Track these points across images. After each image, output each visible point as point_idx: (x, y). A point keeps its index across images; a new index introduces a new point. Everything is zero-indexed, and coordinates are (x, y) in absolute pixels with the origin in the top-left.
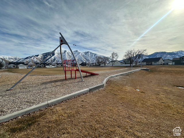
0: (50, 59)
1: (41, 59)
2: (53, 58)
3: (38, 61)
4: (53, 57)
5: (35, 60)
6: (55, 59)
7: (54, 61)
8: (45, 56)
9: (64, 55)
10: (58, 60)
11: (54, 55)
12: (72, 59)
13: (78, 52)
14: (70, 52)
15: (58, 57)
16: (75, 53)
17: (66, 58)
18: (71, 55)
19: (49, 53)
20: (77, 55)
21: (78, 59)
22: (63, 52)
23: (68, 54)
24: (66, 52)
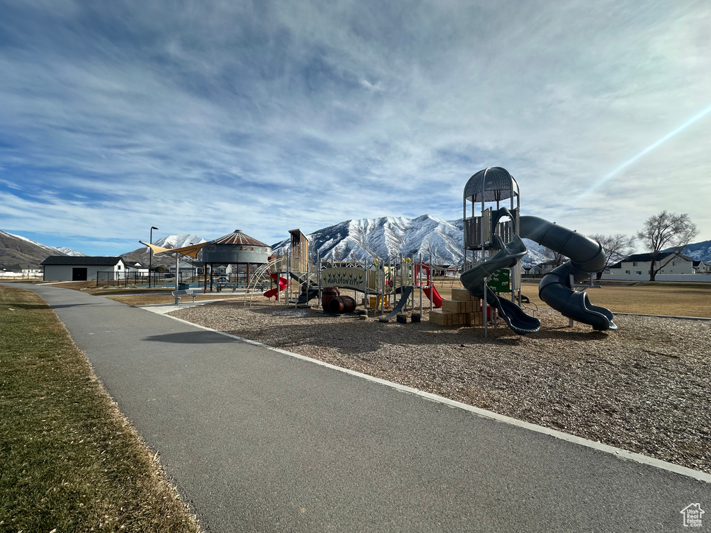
0: (333, 251)
2: (344, 247)
4: (342, 244)
6: (347, 250)
7: (345, 256)
8: (319, 239)
9: (377, 233)
10: (357, 253)
11: (348, 235)
12: (408, 249)
13: (429, 223)
14: (398, 222)
15: (359, 240)
16: (419, 227)
17: (385, 244)
18: (401, 233)
19: (332, 231)
20: (425, 233)
21: (428, 250)
22: (374, 226)
23: (392, 229)
24: (385, 225)
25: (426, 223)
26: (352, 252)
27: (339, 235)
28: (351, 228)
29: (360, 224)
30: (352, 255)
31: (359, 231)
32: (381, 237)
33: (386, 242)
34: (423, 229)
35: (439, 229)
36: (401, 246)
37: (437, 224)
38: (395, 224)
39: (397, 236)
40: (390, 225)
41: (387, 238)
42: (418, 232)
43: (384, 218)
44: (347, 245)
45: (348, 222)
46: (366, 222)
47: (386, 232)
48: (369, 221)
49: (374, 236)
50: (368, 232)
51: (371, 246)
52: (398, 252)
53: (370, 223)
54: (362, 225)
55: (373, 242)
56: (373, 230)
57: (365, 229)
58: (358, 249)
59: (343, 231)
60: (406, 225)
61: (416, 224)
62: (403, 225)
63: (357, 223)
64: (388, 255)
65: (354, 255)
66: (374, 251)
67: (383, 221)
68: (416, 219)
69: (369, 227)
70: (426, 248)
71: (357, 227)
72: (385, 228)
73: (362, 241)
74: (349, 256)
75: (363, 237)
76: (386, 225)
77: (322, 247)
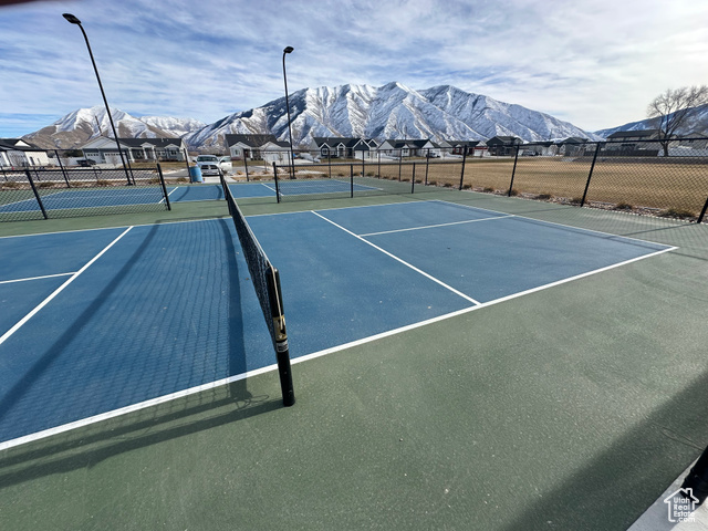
0: (291, 128)
1: (262, 125)
2: (302, 124)
4: (300, 119)
5: (244, 130)
6: (307, 127)
7: (305, 135)
8: (272, 113)
9: (340, 106)
11: (305, 109)
12: (374, 126)
13: (397, 93)
14: (362, 91)
15: (319, 115)
16: (386, 98)
17: (348, 120)
18: (366, 105)
19: (287, 102)
20: (393, 105)
21: (395, 127)
22: (335, 96)
23: (356, 100)
24: (348, 95)
25: (394, 93)
26: (312, 130)
27: (295, 108)
28: (308, 99)
29: (318, 94)
30: (312, 134)
31: (319, 103)
32: (344, 111)
33: (350, 118)
34: (390, 101)
35: (407, 100)
36: (366, 122)
37: (406, 94)
38: (359, 94)
39: (361, 110)
40: (353, 95)
41: (350, 112)
42: (385, 104)
43: (347, 86)
44: (305, 121)
45: (305, 90)
46: (326, 91)
47: (349, 104)
48: (329, 89)
49: (336, 109)
50: (329, 104)
51: (333, 122)
52: (362, 129)
53: (331, 92)
54: (321, 95)
55: (335, 118)
56: (334, 101)
57: (325, 100)
58: (318, 126)
59: (299, 103)
60: (372, 95)
61: (383, 94)
62: (368, 95)
63: (315, 92)
66: (337, 128)
67: (345, 90)
68: (383, 88)
69: (329, 98)
70: (393, 124)
71: (315, 97)
72: (348, 99)
73: (322, 116)
74: (309, 134)
75: (323, 111)
77: (277, 124)
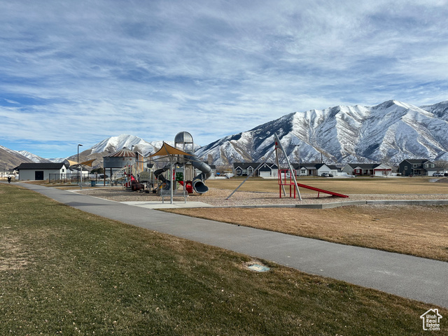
1: (248, 146)
2: (287, 144)
3: (239, 155)
4: (284, 141)
5: (231, 150)
6: (291, 147)
7: (289, 154)
8: (258, 135)
9: (328, 126)
10: (302, 150)
11: (291, 130)
12: (367, 143)
13: (395, 110)
14: (353, 111)
15: (305, 135)
16: (382, 116)
17: (336, 139)
18: (358, 124)
19: (273, 126)
20: (390, 123)
21: (393, 144)
22: (324, 118)
23: (346, 120)
25: (391, 111)
26: (296, 149)
27: (281, 130)
28: (295, 121)
29: (305, 116)
30: (296, 153)
31: (305, 125)
32: (333, 130)
33: (338, 136)
34: (386, 119)
35: (408, 117)
36: (357, 140)
37: (406, 111)
38: (350, 114)
39: (352, 129)
40: (343, 115)
41: (339, 131)
42: (380, 122)
43: (337, 107)
44: (290, 141)
45: (292, 115)
46: (314, 113)
47: (338, 124)
48: (317, 112)
49: (324, 129)
50: (316, 124)
51: (319, 141)
52: (353, 147)
53: (319, 114)
54: (309, 117)
55: (322, 137)
56: (322, 122)
57: (313, 122)
58: (303, 145)
59: (286, 126)
60: (364, 114)
61: (378, 112)
62: (360, 114)
63: (303, 115)
64: (341, 151)
65: (299, 153)
66: (323, 147)
67: (334, 111)
68: (378, 106)
69: (316, 120)
70: (391, 142)
71: (302, 119)
72: (337, 119)
73: (308, 136)
74: (293, 153)
75: (310, 131)
76: (338, 116)
77: (262, 145)
